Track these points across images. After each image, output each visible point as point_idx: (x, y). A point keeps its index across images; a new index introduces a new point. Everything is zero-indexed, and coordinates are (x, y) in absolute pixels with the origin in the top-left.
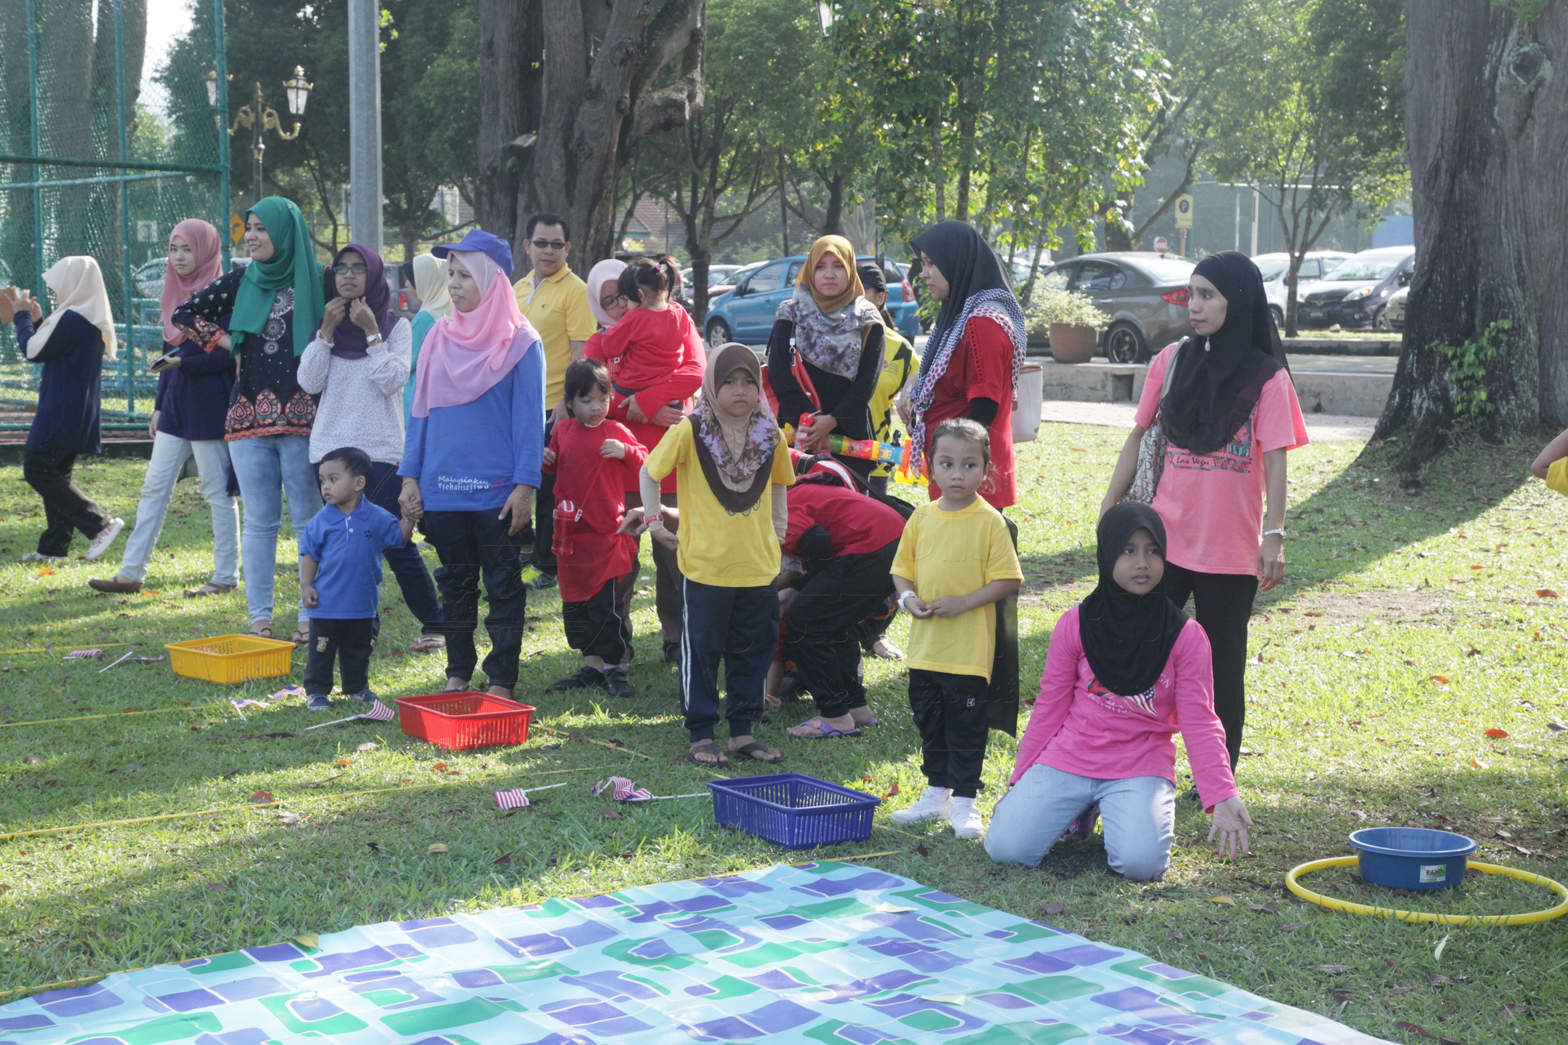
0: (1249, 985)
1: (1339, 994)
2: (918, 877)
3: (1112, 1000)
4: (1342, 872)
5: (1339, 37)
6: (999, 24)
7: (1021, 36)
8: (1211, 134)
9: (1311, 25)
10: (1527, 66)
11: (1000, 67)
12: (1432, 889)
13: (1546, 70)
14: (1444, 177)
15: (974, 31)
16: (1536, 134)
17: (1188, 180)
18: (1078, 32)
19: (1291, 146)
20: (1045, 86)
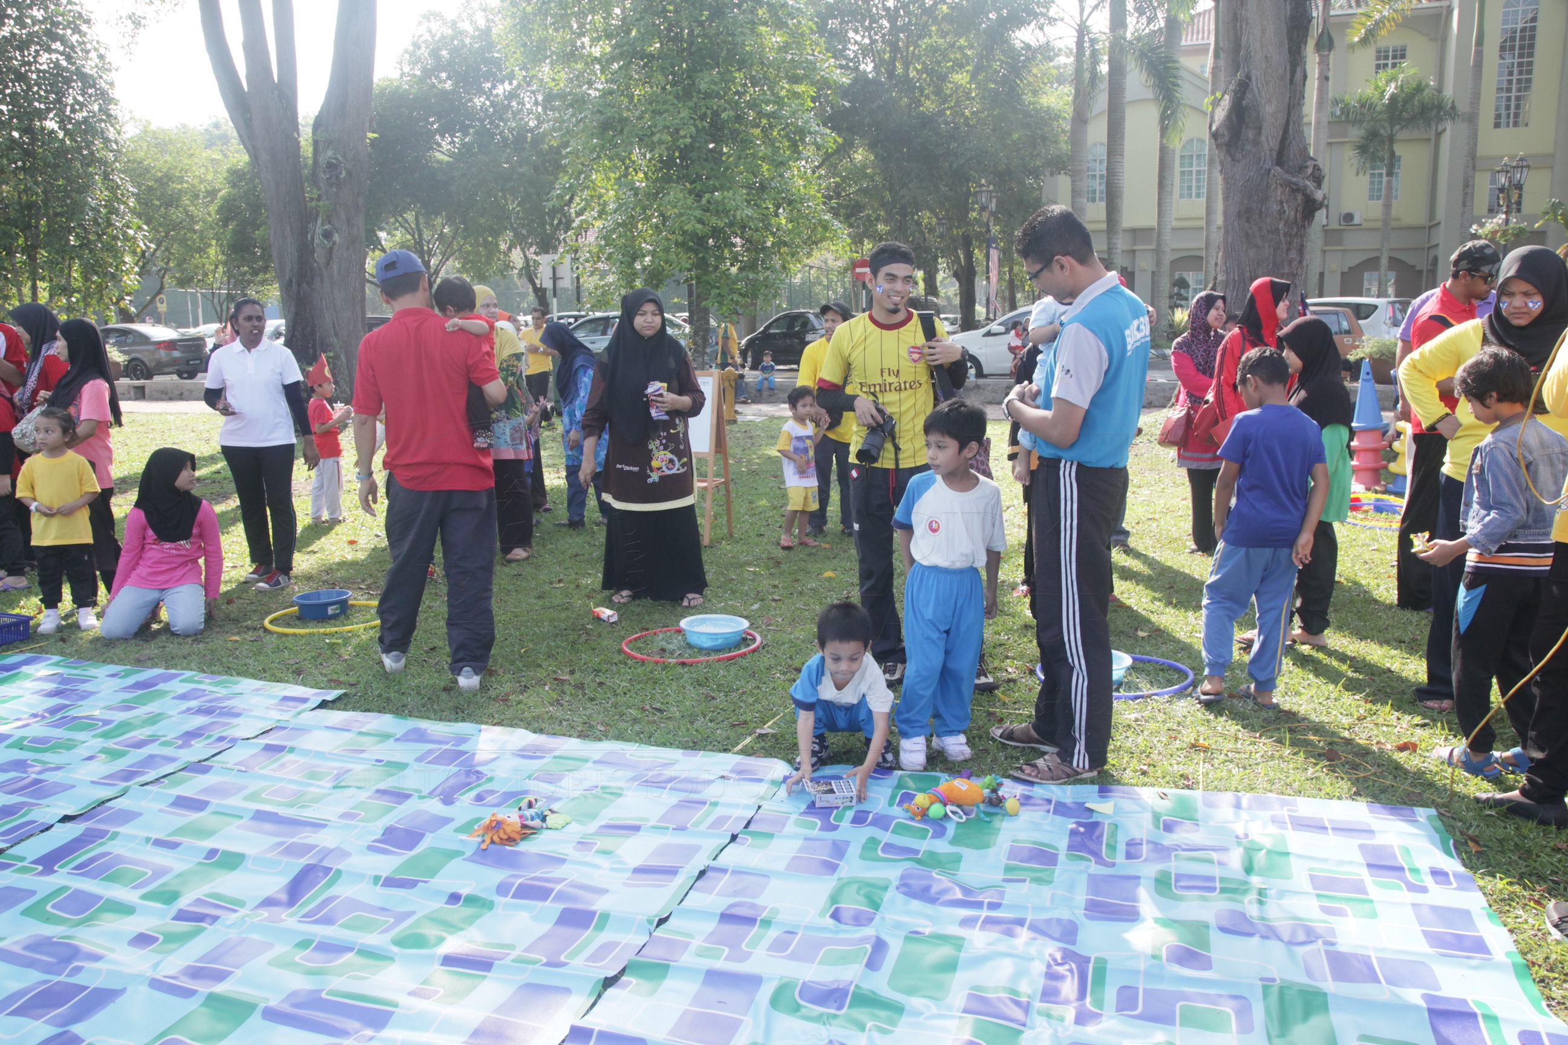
0: (254, 676)
1: (298, 672)
2: (62, 654)
3: (184, 697)
4: (290, 616)
5: (232, 219)
6: (46, 203)
7: (59, 210)
8: (172, 265)
9: (218, 212)
10: (327, 235)
11: (48, 225)
12: (334, 617)
13: (336, 237)
14: (294, 285)
15: (30, 206)
16: (335, 267)
17: (162, 288)
18: (93, 209)
19: (214, 271)
20: (77, 236)
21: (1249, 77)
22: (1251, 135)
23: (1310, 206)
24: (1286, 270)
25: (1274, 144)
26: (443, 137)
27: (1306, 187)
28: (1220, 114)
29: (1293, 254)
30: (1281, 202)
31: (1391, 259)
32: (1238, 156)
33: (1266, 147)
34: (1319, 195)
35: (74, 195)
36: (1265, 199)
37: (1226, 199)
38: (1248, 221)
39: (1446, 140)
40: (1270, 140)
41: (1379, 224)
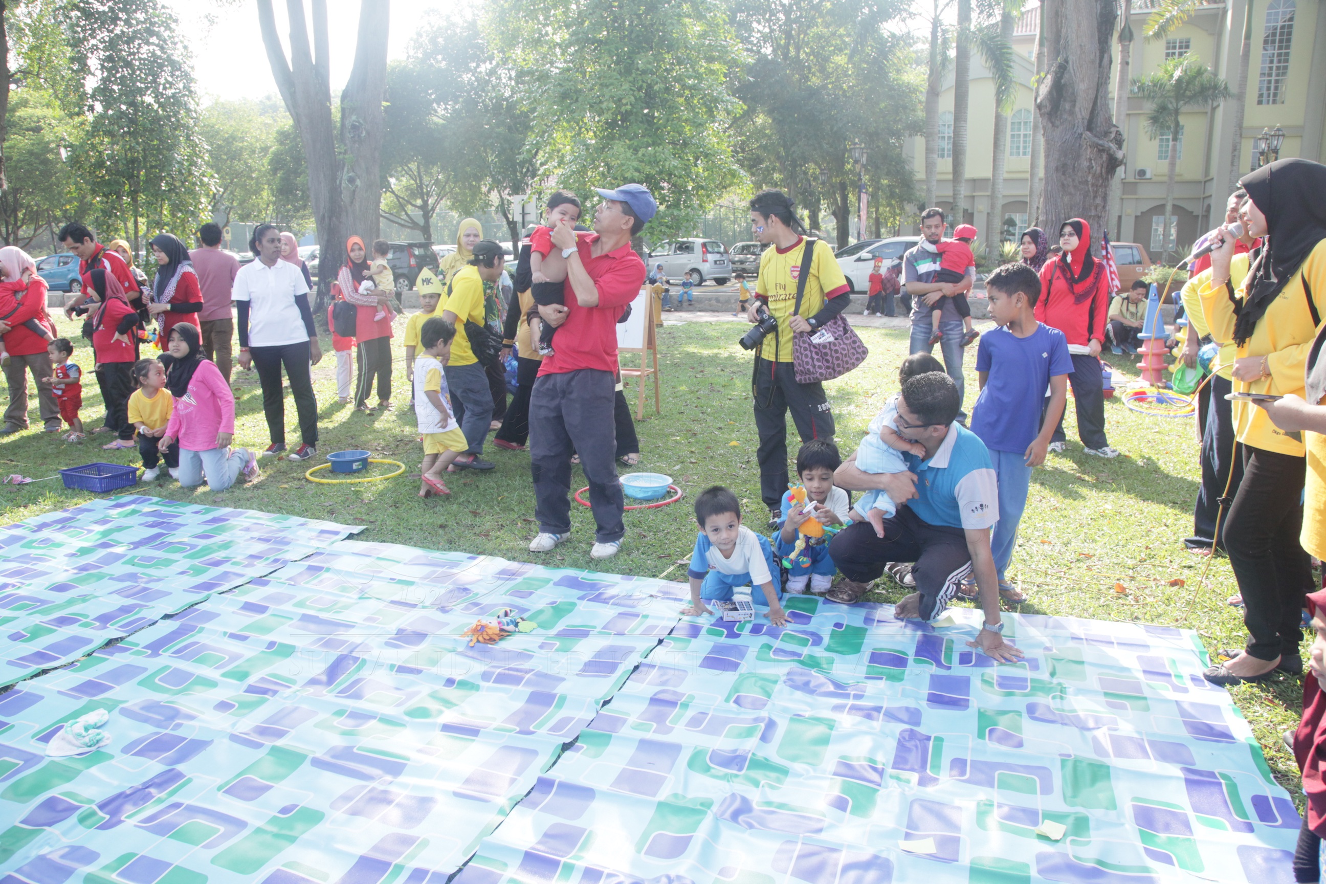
2: (160, 496)
4: (326, 470)
5: (280, 169)
6: (145, 157)
7: (154, 163)
8: (235, 204)
9: (269, 164)
10: (351, 180)
11: (146, 175)
12: (358, 471)
13: (359, 182)
14: (327, 220)
15: (133, 161)
16: (357, 205)
17: (228, 222)
18: (178, 163)
19: (266, 209)
20: (167, 183)
21: (1067, 61)
22: (1067, 106)
23: (1113, 164)
24: (1093, 213)
25: (1086, 114)
26: (439, 104)
27: (1110, 148)
28: (1044, 90)
29: (1099, 201)
30: (1090, 160)
31: (1174, 206)
32: (1058, 123)
33: (1079, 116)
34: (1119, 155)
35: (165, 152)
36: (1078, 157)
37: (1047, 156)
38: (1064, 174)
39: (1219, 113)
40: (1082, 111)
41: (1165, 179)
